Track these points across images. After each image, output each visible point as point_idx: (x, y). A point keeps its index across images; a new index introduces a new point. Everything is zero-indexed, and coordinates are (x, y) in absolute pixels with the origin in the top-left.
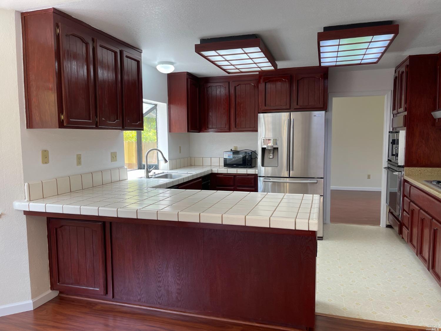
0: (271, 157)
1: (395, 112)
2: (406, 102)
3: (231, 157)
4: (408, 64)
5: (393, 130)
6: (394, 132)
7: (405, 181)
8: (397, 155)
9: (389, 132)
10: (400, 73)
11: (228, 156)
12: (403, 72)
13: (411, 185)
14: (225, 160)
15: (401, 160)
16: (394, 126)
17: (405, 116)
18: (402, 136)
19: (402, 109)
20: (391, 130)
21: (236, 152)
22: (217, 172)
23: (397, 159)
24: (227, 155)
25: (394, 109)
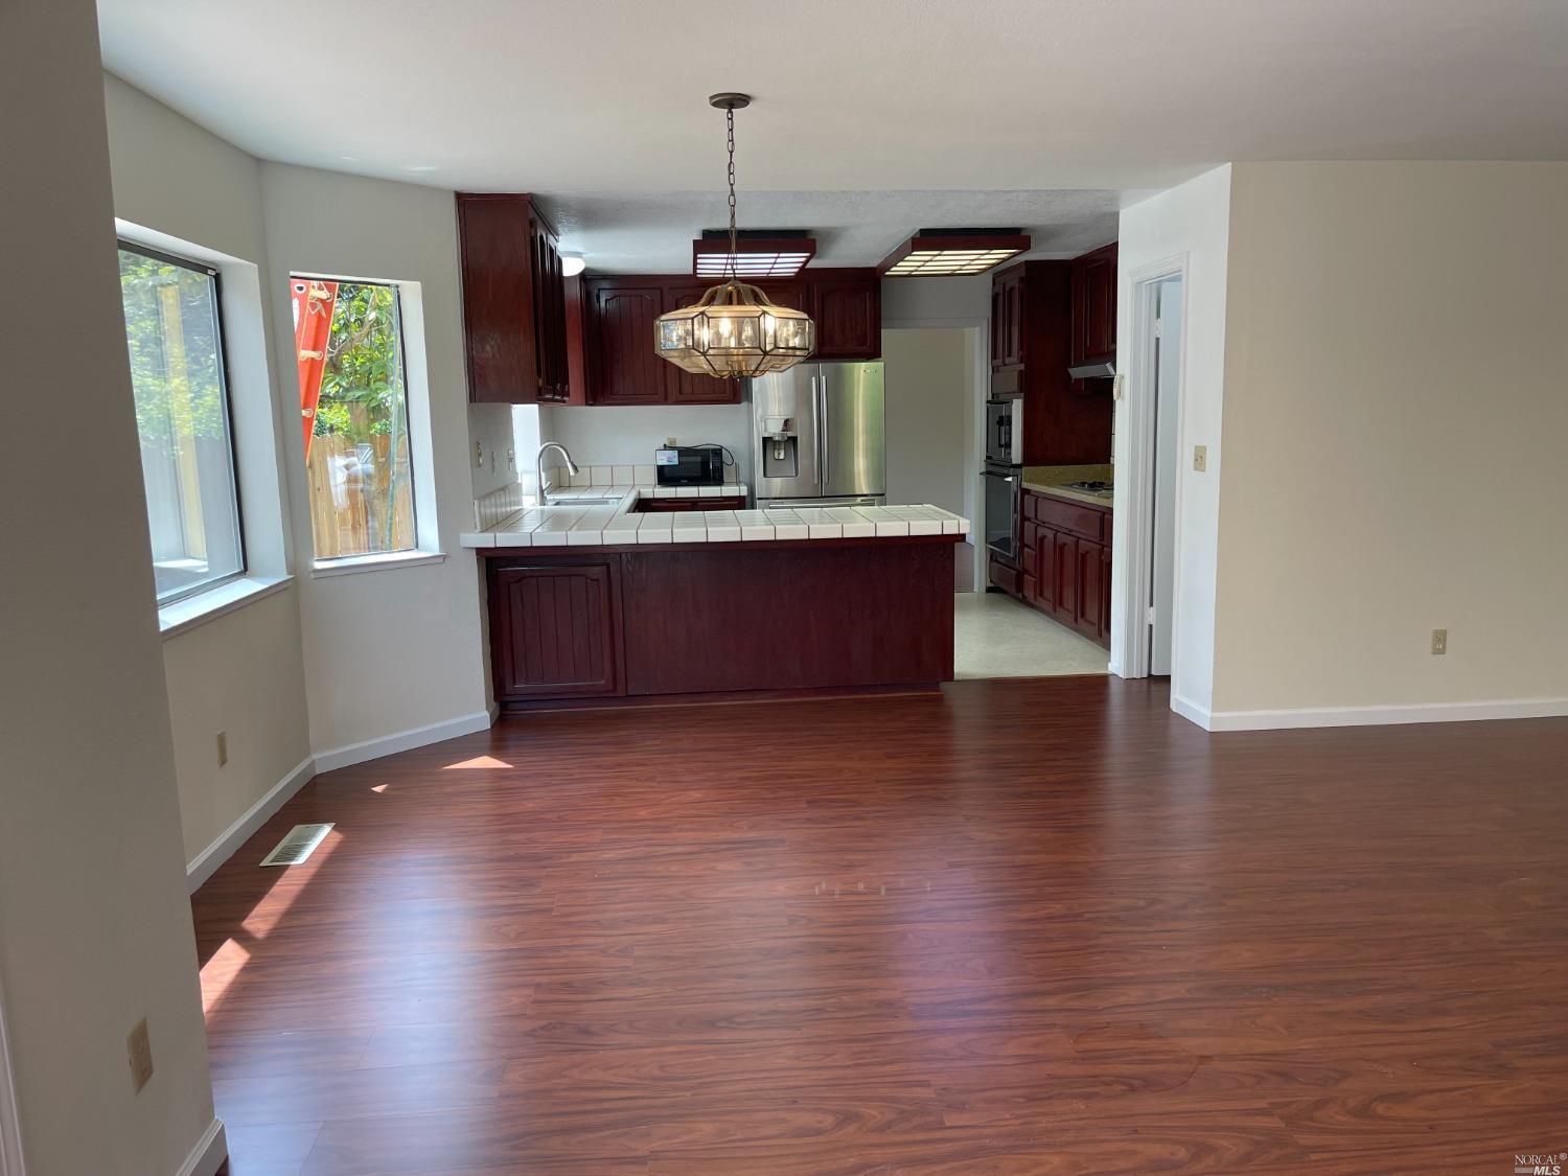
0: (782, 457)
1: (999, 362)
2: (1021, 347)
3: (676, 461)
4: (1024, 275)
5: (993, 397)
6: (997, 402)
7: (1025, 492)
8: (1008, 445)
9: (988, 402)
10: (1007, 289)
11: (669, 458)
12: (1012, 289)
13: (1038, 497)
14: (661, 470)
15: (1016, 455)
16: (996, 391)
17: (1021, 371)
18: (1017, 408)
19: (1014, 358)
20: (990, 399)
21: (683, 452)
22: (652, 497)
23: (1010, 454)
24: (665, 458)
25: (994, 356)
